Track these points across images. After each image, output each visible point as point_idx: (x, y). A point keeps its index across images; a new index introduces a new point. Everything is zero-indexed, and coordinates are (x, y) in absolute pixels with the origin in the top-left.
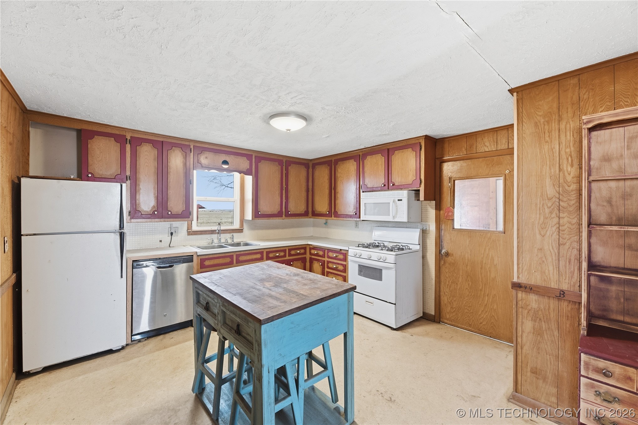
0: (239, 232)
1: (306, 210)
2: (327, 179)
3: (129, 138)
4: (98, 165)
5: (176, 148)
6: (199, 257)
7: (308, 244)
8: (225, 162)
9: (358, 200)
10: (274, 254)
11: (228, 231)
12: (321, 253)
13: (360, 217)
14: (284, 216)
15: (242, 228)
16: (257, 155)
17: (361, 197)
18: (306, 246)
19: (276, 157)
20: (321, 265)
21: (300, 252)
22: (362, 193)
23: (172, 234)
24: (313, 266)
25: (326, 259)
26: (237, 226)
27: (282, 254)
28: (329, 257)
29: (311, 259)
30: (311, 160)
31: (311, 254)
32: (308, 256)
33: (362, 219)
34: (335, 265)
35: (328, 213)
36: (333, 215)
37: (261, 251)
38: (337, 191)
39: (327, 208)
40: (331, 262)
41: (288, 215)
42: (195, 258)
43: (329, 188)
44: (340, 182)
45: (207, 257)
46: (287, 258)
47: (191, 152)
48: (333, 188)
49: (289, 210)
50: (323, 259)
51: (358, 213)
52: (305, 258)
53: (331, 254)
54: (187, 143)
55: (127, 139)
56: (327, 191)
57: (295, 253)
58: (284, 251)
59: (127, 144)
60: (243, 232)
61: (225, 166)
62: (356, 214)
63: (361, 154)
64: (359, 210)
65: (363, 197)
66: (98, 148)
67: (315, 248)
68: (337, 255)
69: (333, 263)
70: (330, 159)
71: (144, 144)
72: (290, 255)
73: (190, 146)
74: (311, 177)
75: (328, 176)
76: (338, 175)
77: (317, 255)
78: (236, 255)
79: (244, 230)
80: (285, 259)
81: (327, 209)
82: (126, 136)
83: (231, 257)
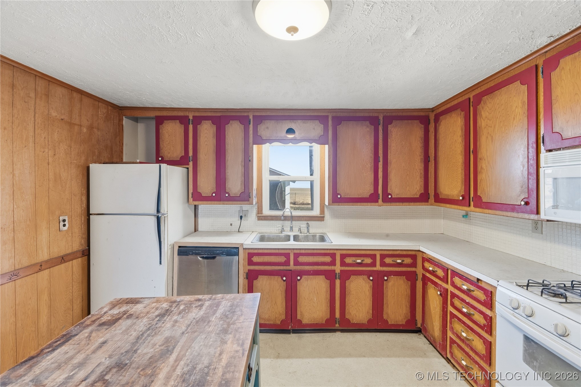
0: (318, 220)
1: (423, 192)
2: (460, 136)
3: (191, 118)
4: (167, 148)
5: (234, 122)
6: (247, 250)
7: (419, 251)
8: (290, 131)
9: (533, 170)
10: (354, 259)
11: (304, 217)
12: (440, 273)
13: (538, 212)
14: (380, 201)
15: (322, 216)
16: (334, 114)
17: (542, 163)
18: (417, 253)
19: (367, 115)
20: (441, 294)
21: (403, 261)
22: (543, 155)
23: (241, 217)
24: (427, 292)
25: (450, 288)
26: (316, 212)
27: (368, 261)
28: (453, 285)
29: (424, 276)
30: (432, 110)
31: (424, 267)
32: (419, 271)
33: (543, 216)
34: (467, 308)
35: (461, 198)
36: (472, 203)
37: (331, 252)
38: (479, 156)
39: (459, 189)
40: (458, 297)
41: (388, 199)
42: (241, 251)
43: (463, 153)
44: (487, 137)
45: (256, 251)
46: (378, 268)
47: (250, 124)
48: (471, 150)
49: (389, 191)
50: (444, 285)
51: (533, 202)
52: (415, 274)
53: (457, 281)
54: (246, 114)
55: (190, 119)
56: (460, 159)
57: (393, 263)
58: (373, 257)
59: (189, 124)
60: (324, 220)
61: (290, 136)
62: (527, 203)
63: (540, 63)
64: (535, 194)
65: (546, 163)
66: (167, 132)
67: (430, 260)
68: (472, 288)
69: (463, 300)
70: (466, 97)
71: (203, 122)
72: (383, 264)
73: (248, 116)
74: (433, 137)
75: (462, 130)
76: (482, 123)
77: (433, 273)
78: (295, 254)
79: (326, 218)
80: (374, 269)
81: (460, 191)
82: (188, 116)
83: (287, 255)
